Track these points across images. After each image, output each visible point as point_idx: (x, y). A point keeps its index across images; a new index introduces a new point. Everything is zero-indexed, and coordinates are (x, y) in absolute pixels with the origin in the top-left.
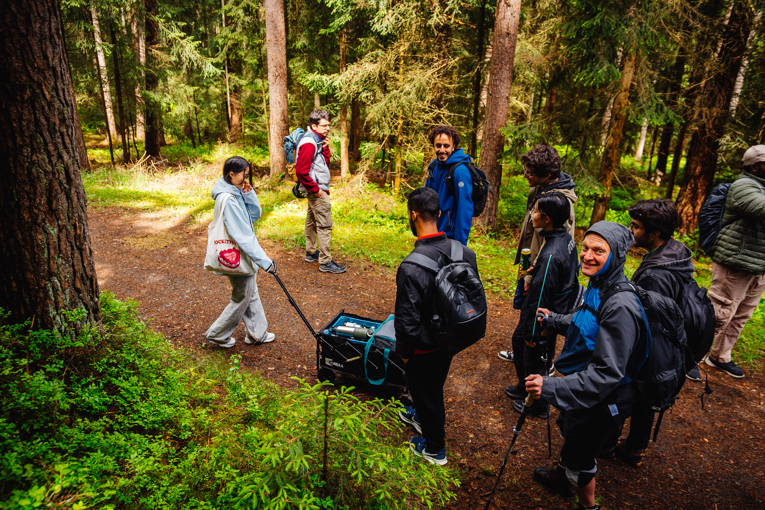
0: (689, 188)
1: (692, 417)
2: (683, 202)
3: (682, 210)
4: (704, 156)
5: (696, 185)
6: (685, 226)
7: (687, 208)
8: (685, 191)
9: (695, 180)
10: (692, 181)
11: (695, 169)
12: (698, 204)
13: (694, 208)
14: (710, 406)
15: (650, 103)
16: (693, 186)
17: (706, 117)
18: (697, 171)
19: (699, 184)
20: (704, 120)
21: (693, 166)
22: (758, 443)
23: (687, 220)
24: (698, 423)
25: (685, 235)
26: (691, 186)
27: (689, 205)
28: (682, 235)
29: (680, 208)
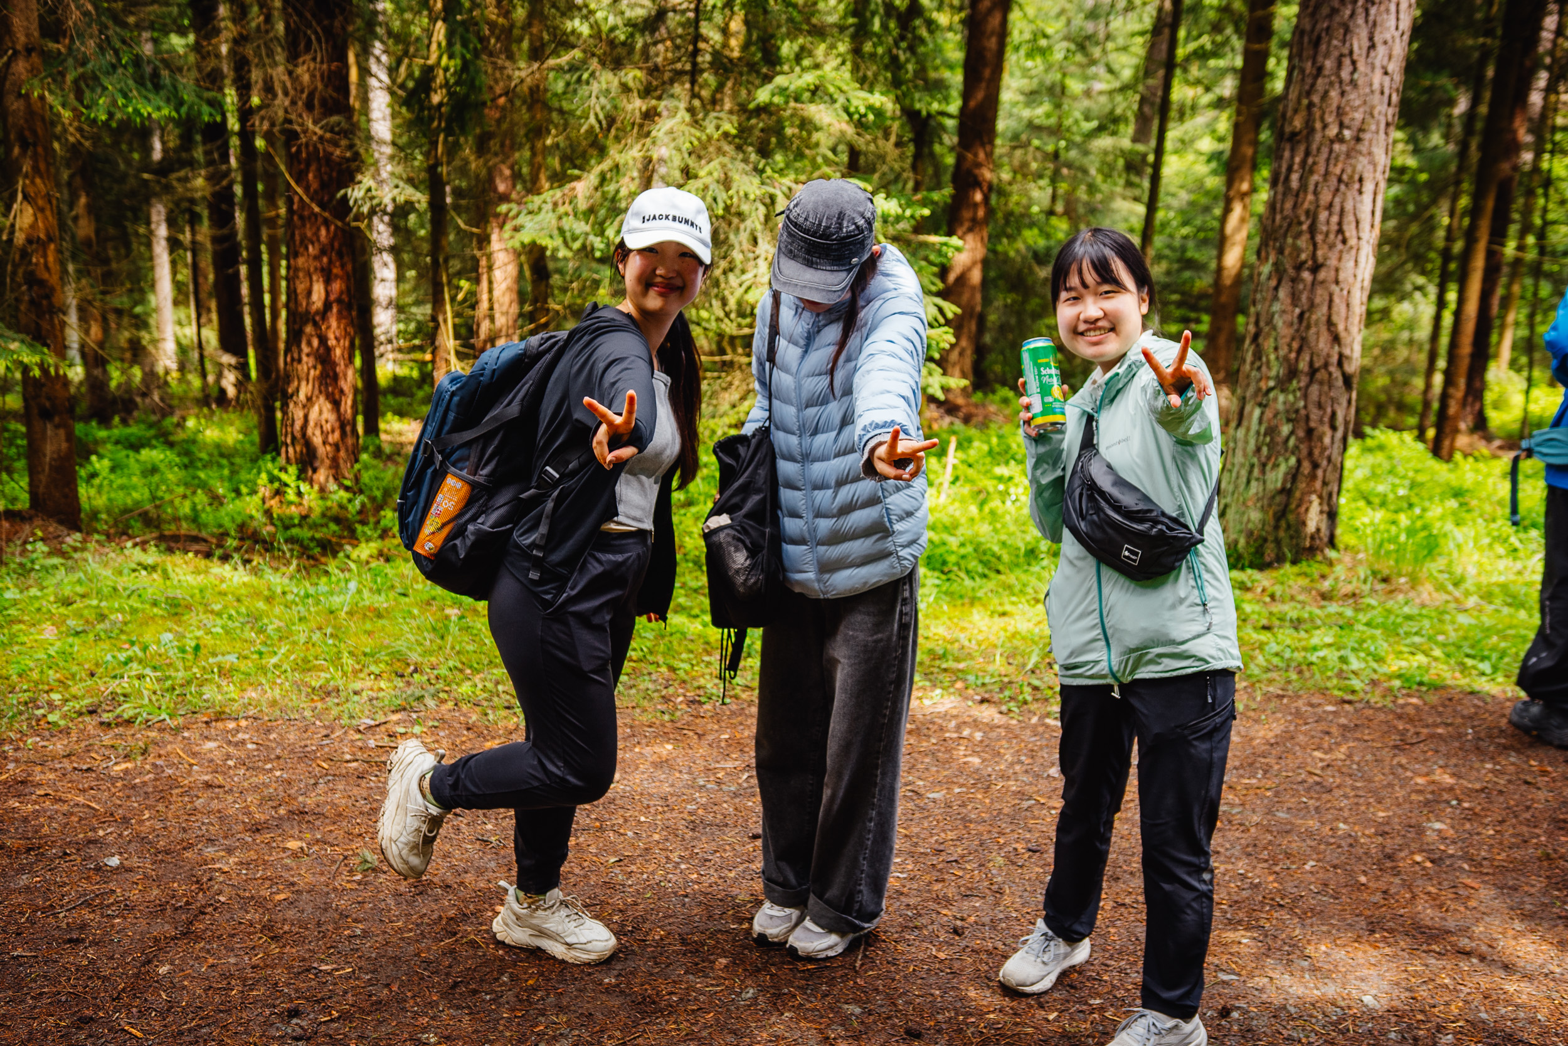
0: (305, 349)
1: (452, 867)
2: (302, 396)
3: (306, 417)
4: (323, 252)
5: (323, 340)
6: (327, 462)
7: (316, 408)
8: (300, 361)
9: (316, 325)
10: (309, 329)
11: (309, 293)
12: (342, 392)
13: (336, 404)
14: (489, 827)
15: (110, 56)
16: (315, 342)
17: (286, 94)
18: (315, 297)
19: (331, 336)
20: (282, 101)
21: (301, 287)
22: (633, 868)
23: (324, 443)
24: (469, 878)
25: (332, 486)
26: (309, 344)
27: (322, 399)
28: (322, 490)
29: (299, 414)
